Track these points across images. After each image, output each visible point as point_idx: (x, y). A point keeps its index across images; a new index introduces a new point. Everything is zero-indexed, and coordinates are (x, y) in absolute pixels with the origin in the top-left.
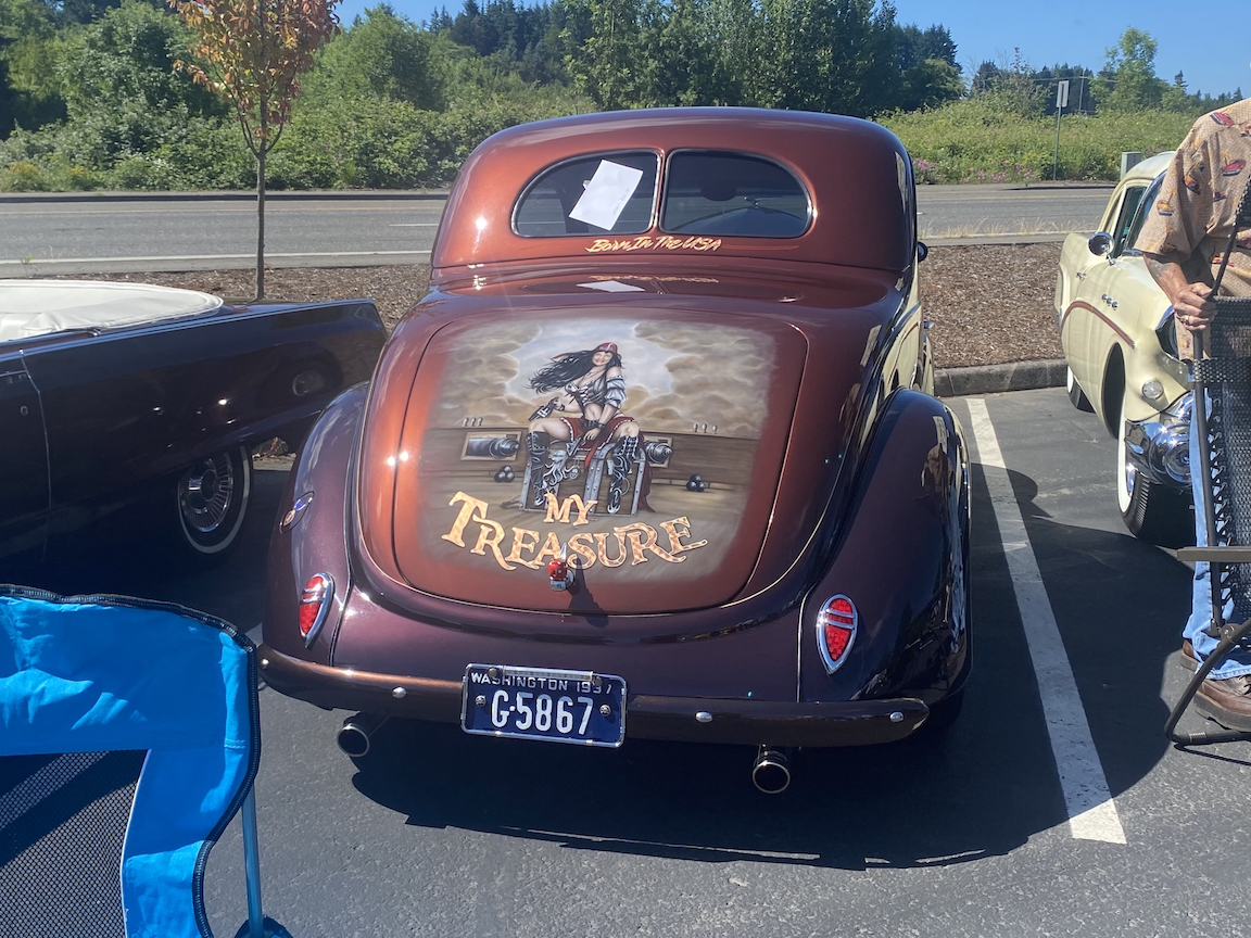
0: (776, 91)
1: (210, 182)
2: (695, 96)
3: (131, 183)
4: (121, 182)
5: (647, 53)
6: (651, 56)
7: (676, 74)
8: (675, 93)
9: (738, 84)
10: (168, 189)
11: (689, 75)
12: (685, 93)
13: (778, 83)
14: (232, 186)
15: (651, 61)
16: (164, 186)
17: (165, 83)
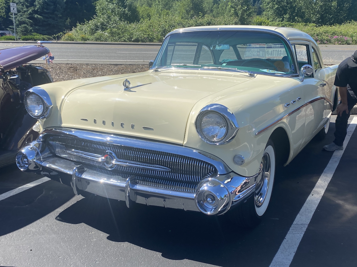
0: (317, 15)
1: (119, 40)
2: (289, 16)
3: (97, 39)
4: (94, 39)
5: (275, 3)
6: (276, 4)
7: (283, 9)
8: (283, 15)
9: (304, 13)
10: (107, 41)
11: (287, 10)
12: (286, 15)
13: (318, 12)
14: (125, 41)
15: (276, 5)
16: (106, 40)
17: (124, 11)
